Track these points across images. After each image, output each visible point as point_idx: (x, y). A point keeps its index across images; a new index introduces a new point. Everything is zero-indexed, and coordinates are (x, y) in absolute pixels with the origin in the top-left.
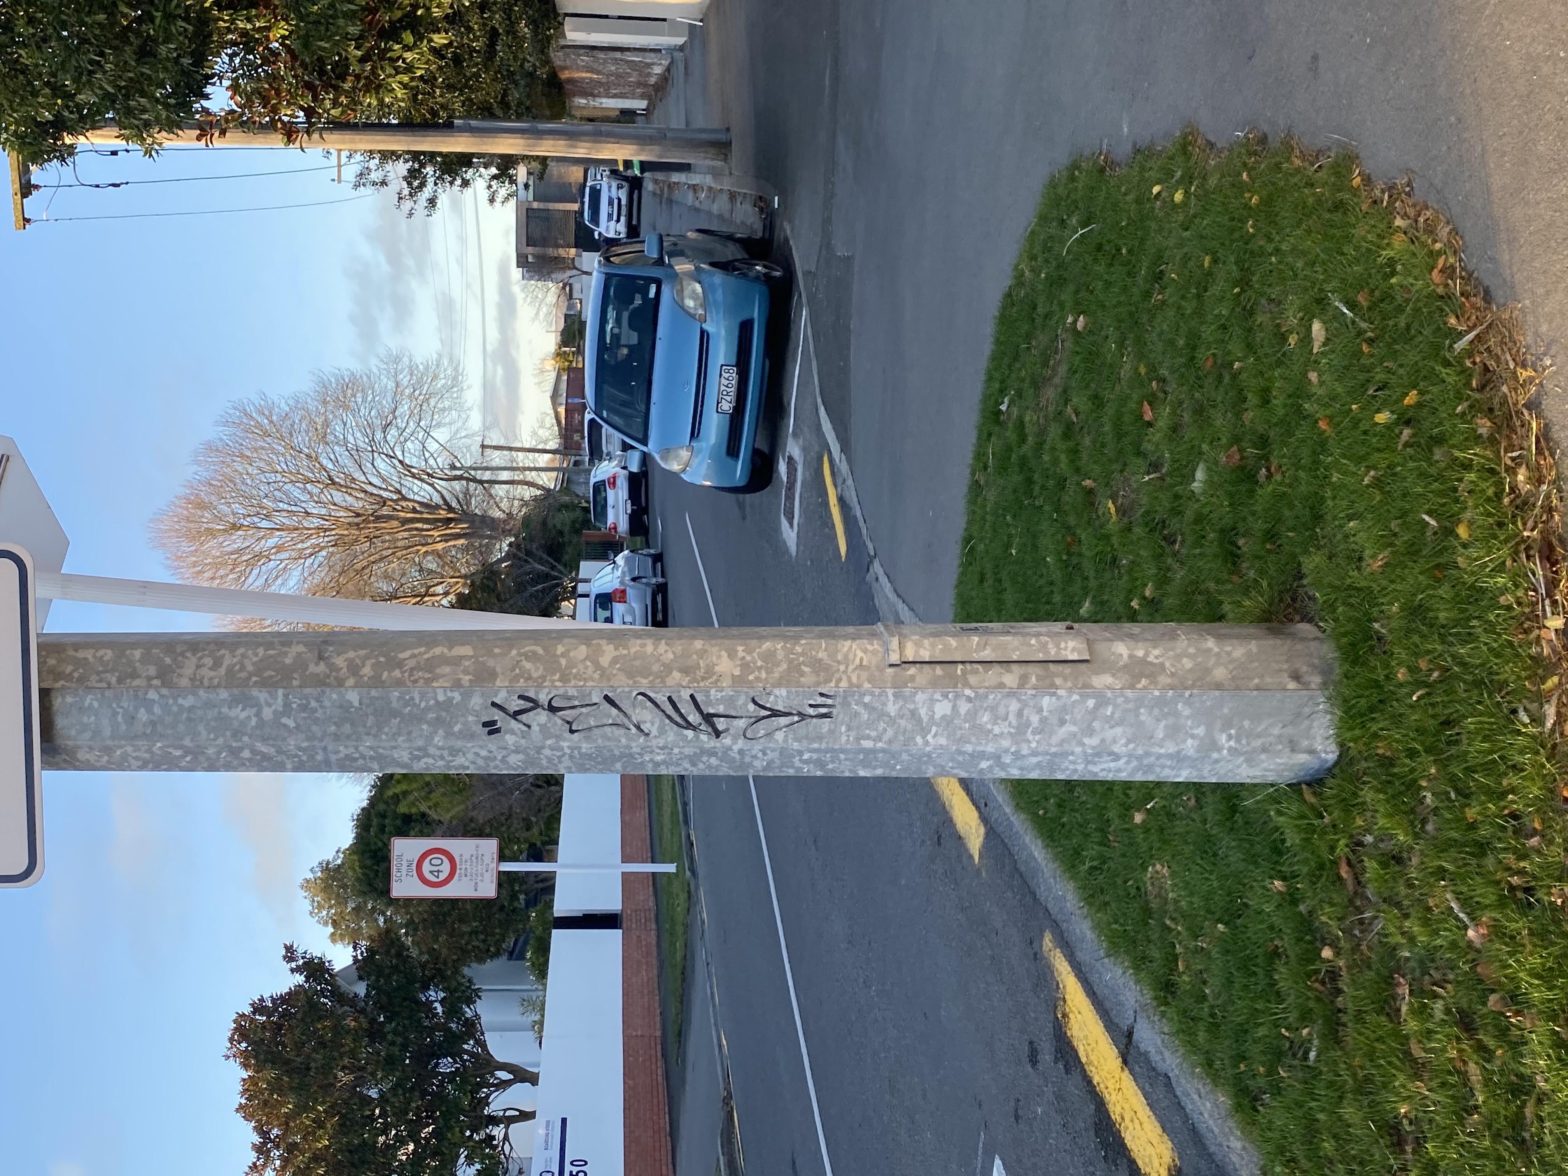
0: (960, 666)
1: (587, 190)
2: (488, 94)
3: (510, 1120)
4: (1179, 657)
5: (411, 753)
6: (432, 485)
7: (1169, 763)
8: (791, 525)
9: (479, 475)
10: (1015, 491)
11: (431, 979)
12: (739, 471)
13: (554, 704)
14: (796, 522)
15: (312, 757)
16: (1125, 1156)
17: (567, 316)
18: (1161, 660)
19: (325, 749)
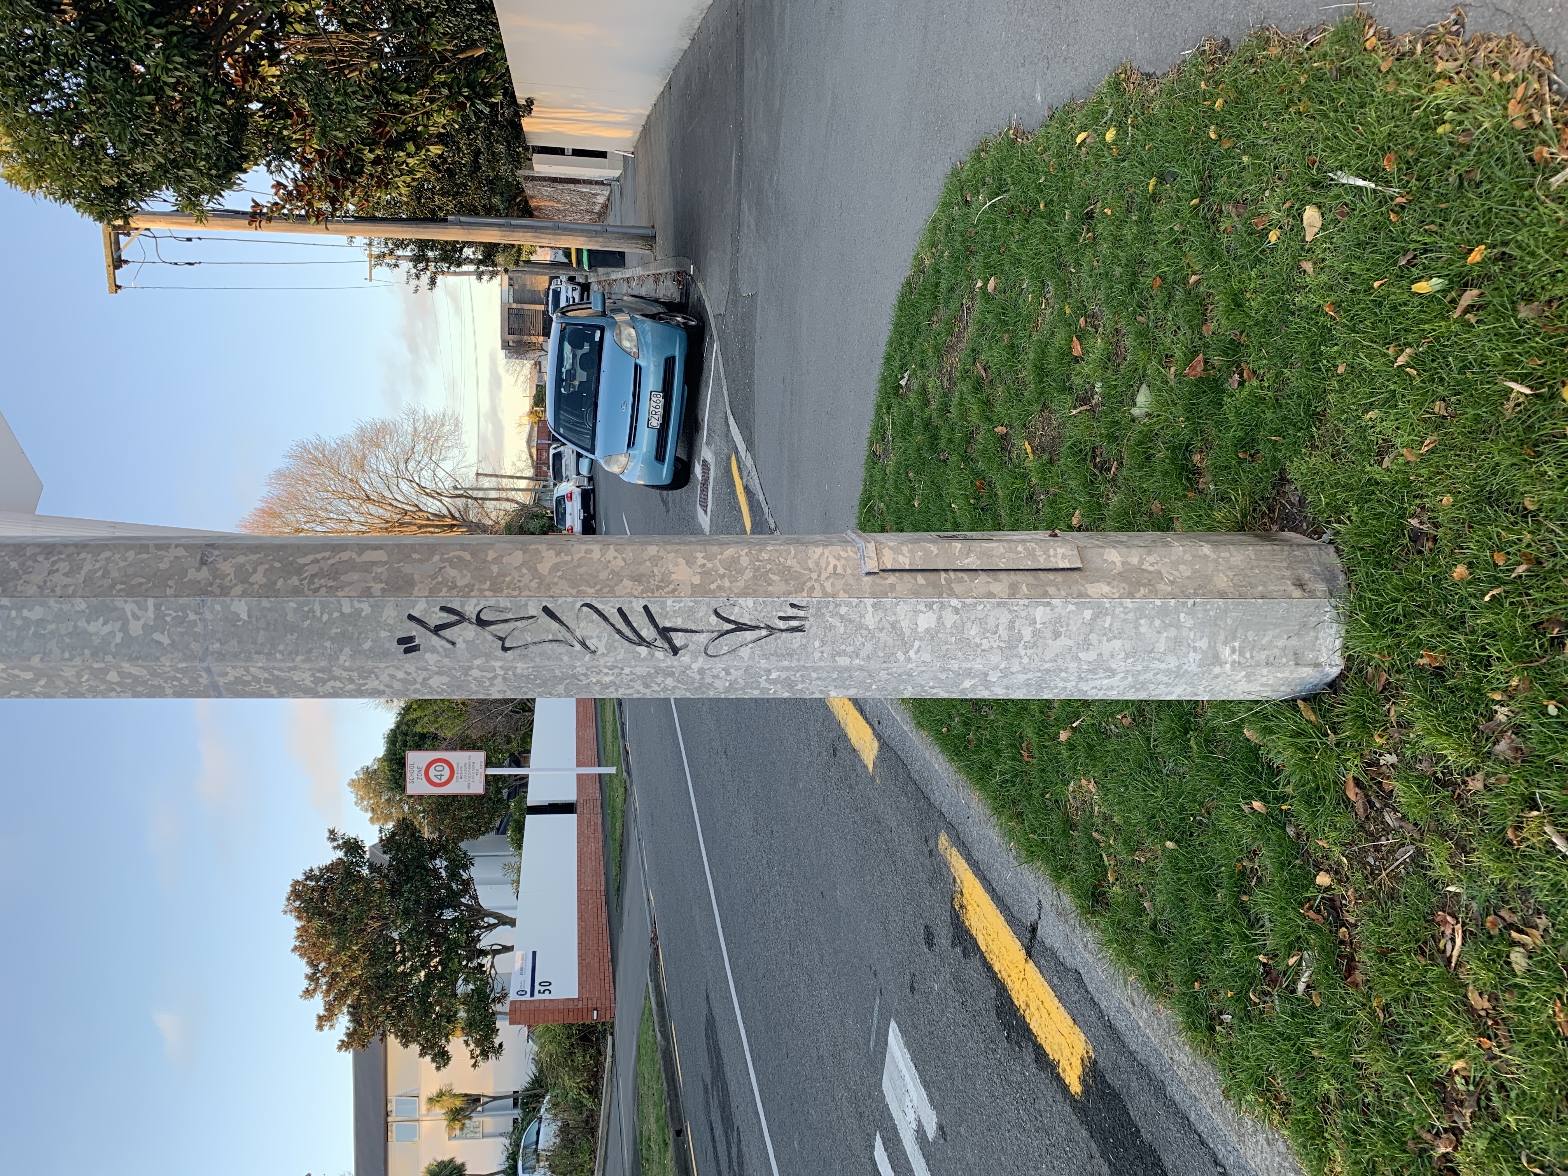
0: (943, 575)
1: (551, 292)
2: (474, 198)
3: (495, 953)
4: (1175, 564)
5: (313, 675)
6: (440, 501)
7: (1165, 679)
8: (705, 511)
9: (475, 494)
10: (918, 450)
11: (437, 852)
12: (665, 473)
13: (483, 617)
14: (709, 509)
15: (195, 681)
16: (1030, 1039)
17: (538, 386)
18: (1156, 567)
19: (208, 670)
